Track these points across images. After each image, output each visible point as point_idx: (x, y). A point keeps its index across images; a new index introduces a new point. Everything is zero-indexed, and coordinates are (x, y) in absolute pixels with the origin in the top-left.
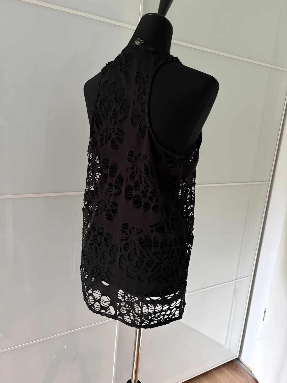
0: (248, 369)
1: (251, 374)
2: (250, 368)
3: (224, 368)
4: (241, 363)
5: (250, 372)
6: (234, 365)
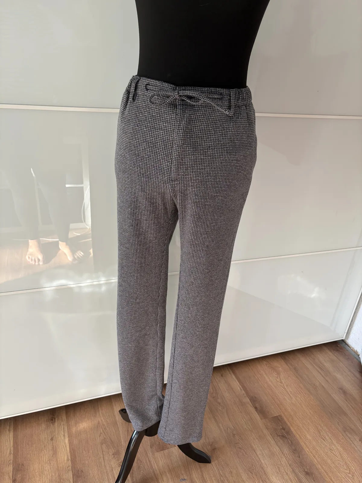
0: (355, 353)
1: (357, 357)
2: (358, 352)
3: (325, 348)
4: (346, 345)
5: (356, 356)
6: (338, 346)
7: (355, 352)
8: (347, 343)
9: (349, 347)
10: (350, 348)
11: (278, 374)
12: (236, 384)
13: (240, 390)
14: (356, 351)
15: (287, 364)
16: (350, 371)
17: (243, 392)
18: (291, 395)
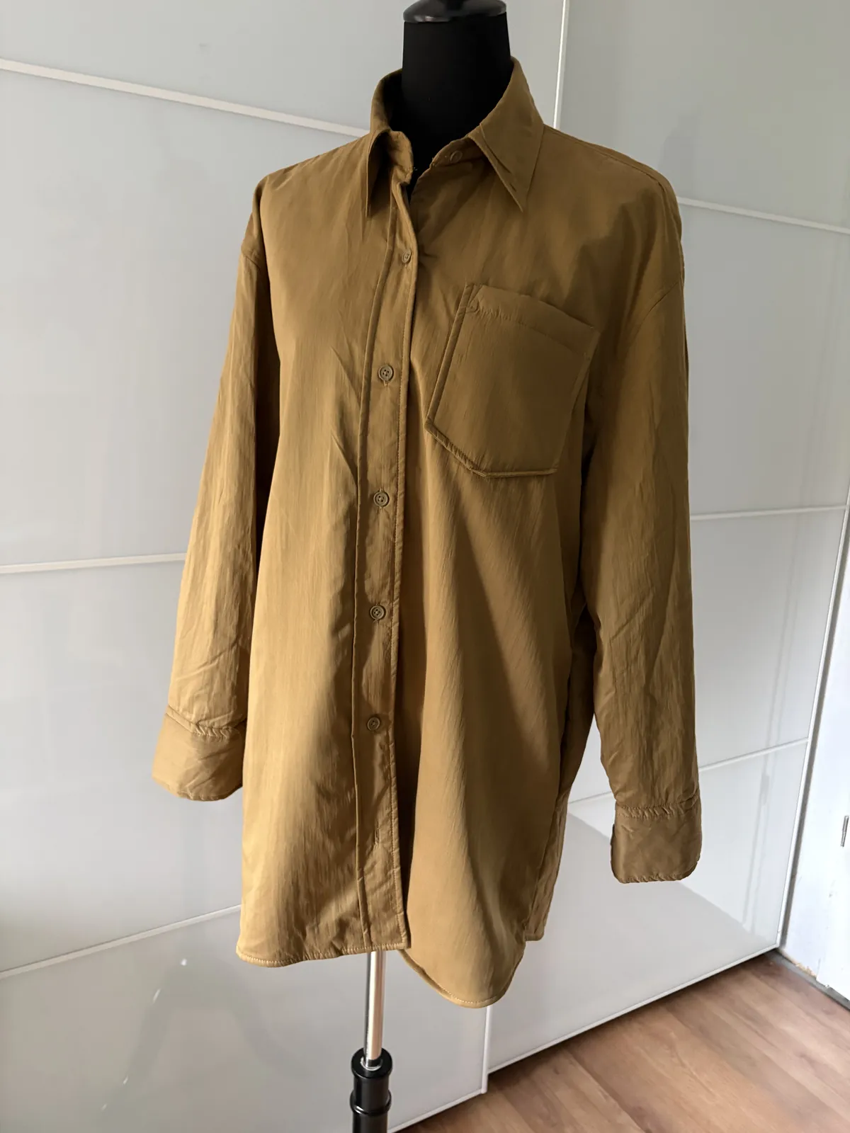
0: (807, 974)
1: (815, 984)
2: (812, 972)
3: (743, 973)
5: (811, 980)
6: (769, 966)
7: (806, 972)
8: (786, 956)
9: (790, 961)
10: (795, 964)
11: (671, 1046)
12: (590, 1086)
13: (603, 1098)
14: (808, 969)
15: (681, 1022)
16: (808, 1014)
17: (612, 1101)
18: (711, 1090)
